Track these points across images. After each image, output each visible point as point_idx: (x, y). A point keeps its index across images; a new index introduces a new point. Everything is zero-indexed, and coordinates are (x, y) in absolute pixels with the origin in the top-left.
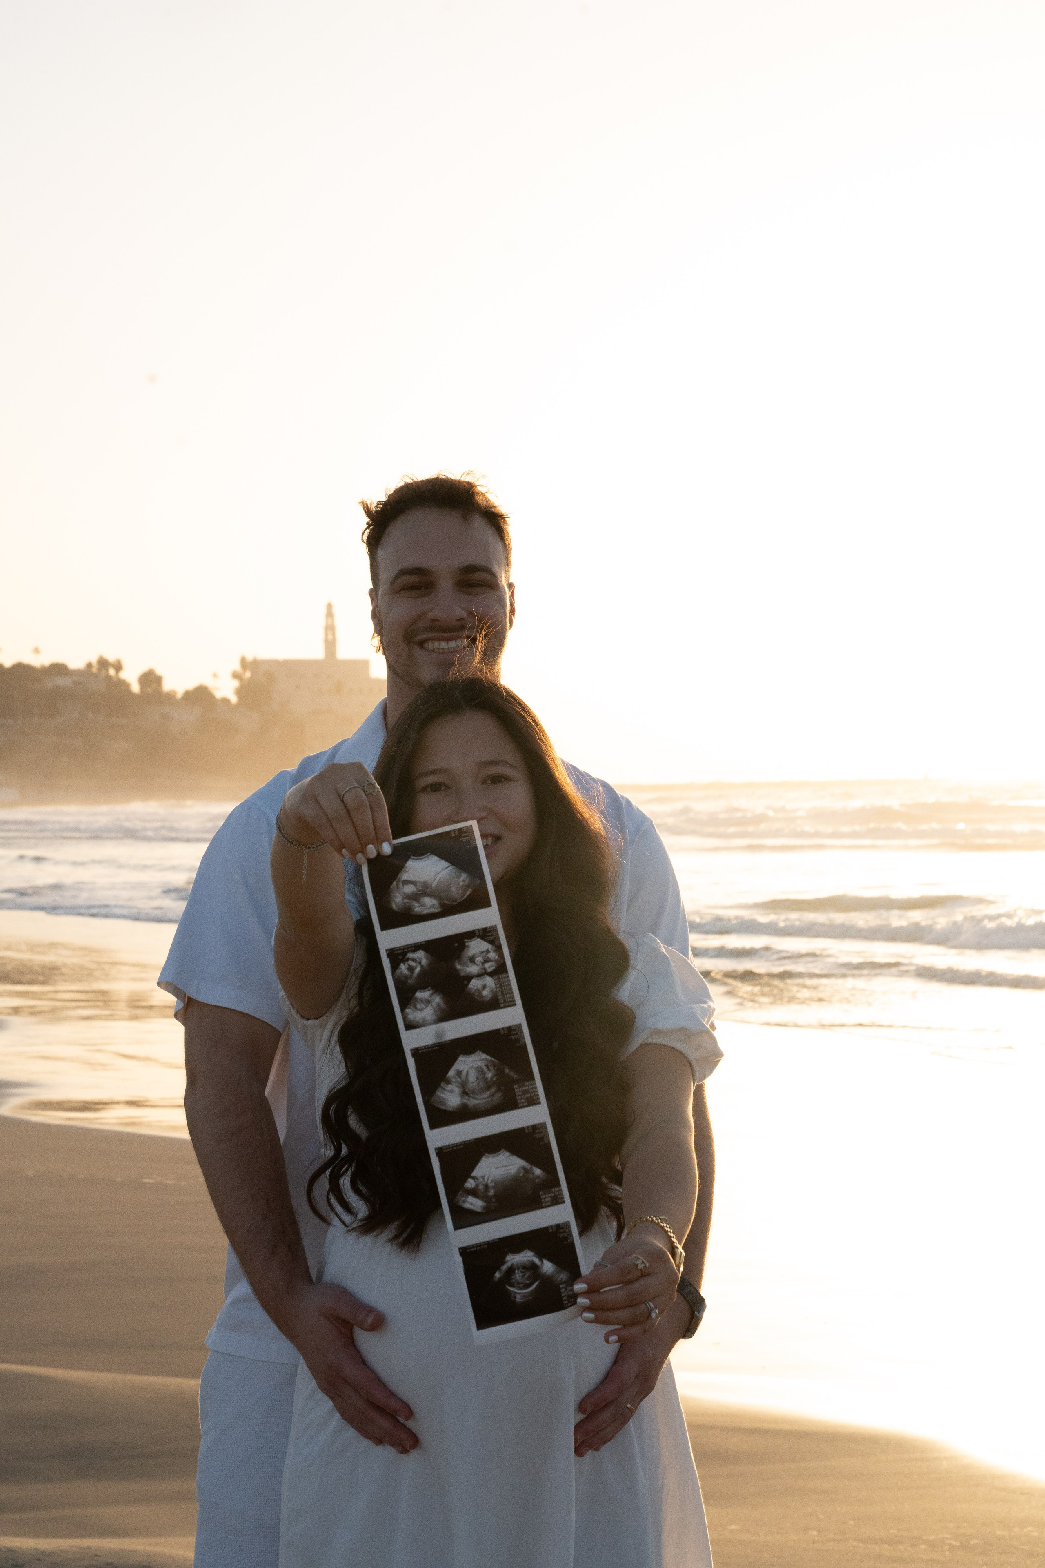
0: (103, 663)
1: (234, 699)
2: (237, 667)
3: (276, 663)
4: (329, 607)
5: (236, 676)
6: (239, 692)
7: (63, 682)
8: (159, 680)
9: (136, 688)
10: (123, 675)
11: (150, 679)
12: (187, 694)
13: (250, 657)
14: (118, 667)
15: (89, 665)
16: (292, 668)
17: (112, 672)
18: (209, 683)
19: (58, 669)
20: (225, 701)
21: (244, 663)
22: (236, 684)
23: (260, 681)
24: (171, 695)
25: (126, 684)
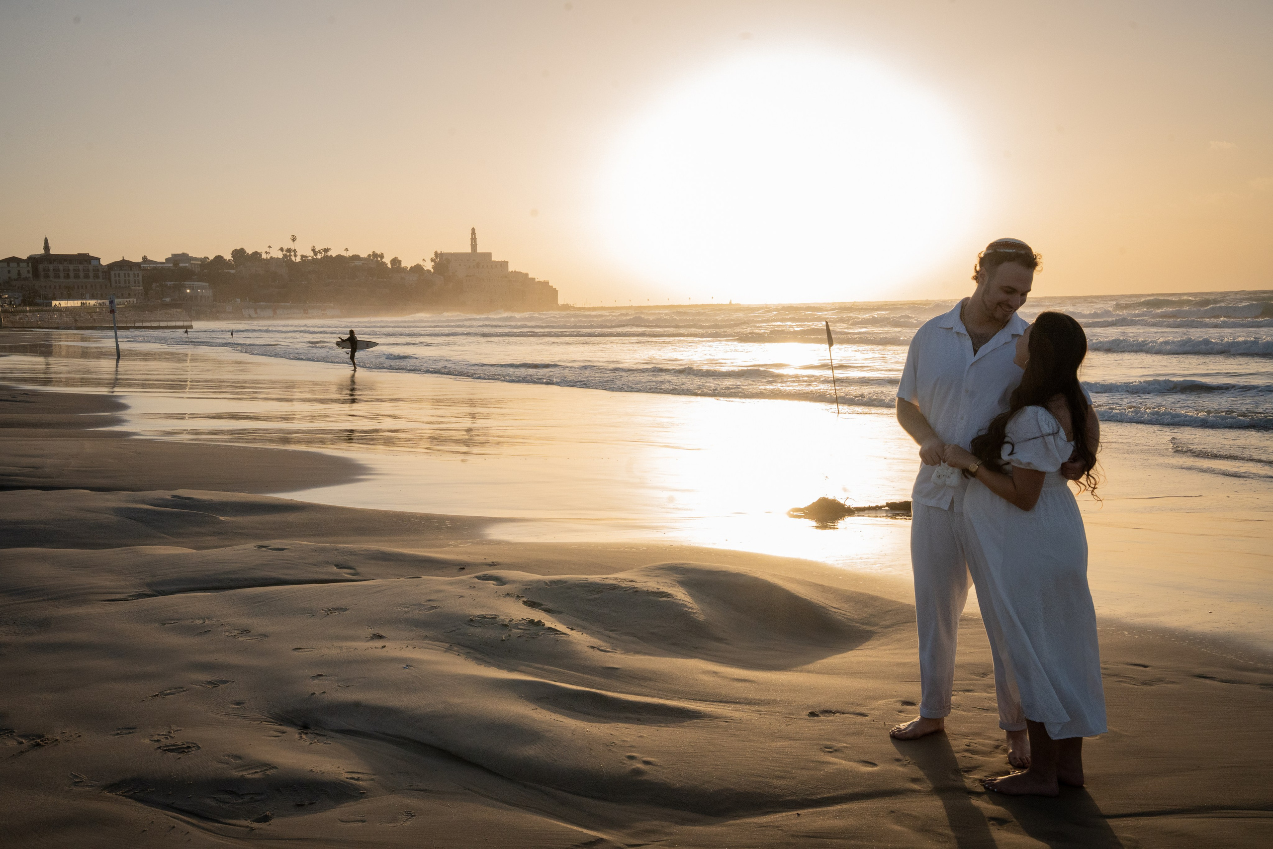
0: (375, 255)
1: (432, 271)
2: (433, 256)
3: (450, 254)
4: (473, 230)
5: (432, 260)
6: (434, 268)
7: (357, 263)
8: (400, 262)
9: (389, 266)
10: (383, 260)
11: (395, 261)
12: (411, 267)
13: (439, 252)
14: (382, 256)
15: (369, 255)
16: (457, 256)
17: (379, 259)
18: (422, 263)
19: (356, 257)
20: (428, 271)
21: (436, 254)
22: (433, 263)
23: (443, 261)
24: (405, 269)
25: (385, 264)
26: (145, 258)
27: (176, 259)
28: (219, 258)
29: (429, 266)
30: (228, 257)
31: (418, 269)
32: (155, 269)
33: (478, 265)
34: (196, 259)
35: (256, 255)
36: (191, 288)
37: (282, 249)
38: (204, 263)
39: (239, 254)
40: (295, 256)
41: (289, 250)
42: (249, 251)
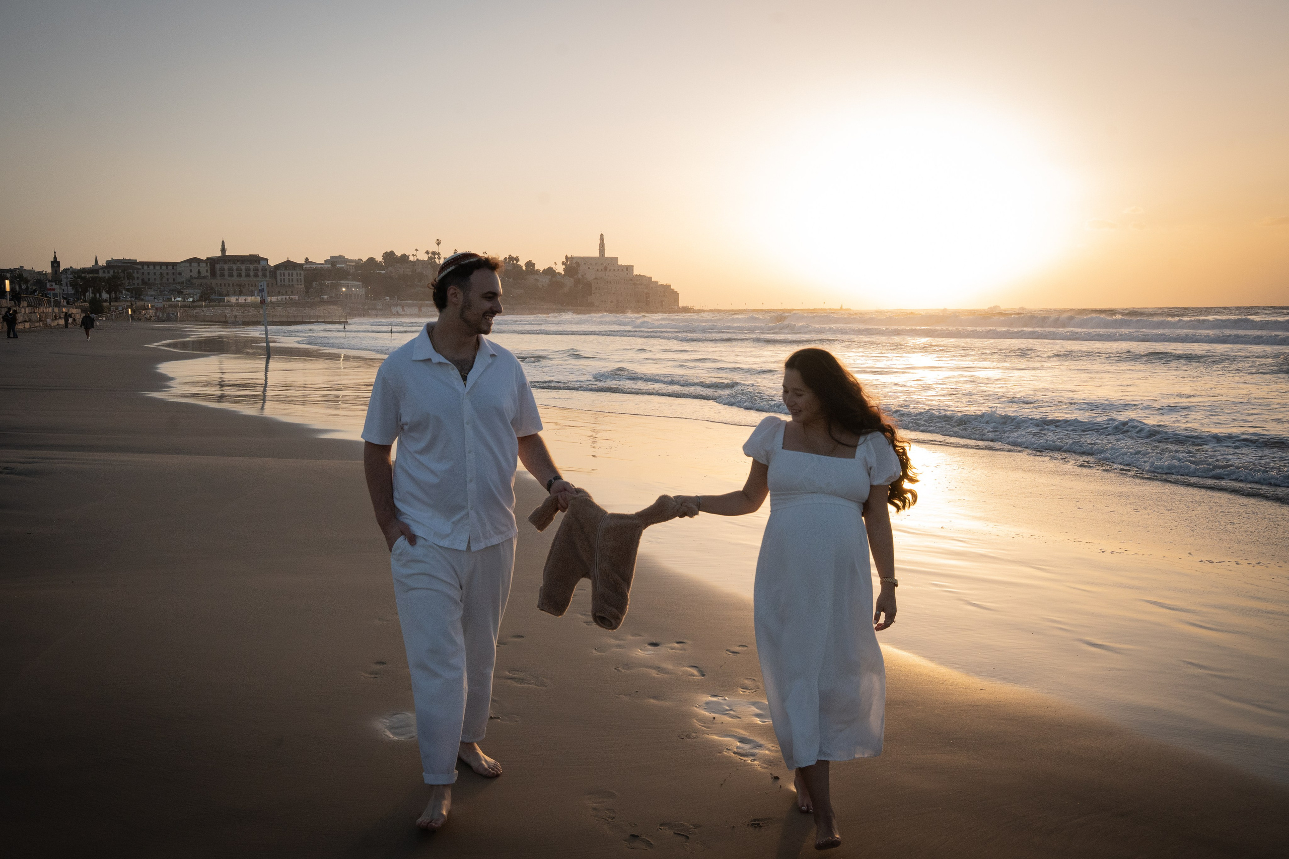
0: (511, 258)
1: (563, 273)
2: (564, 260)
3: (580, 258)
4: (602, 235)
5: (563, 263)
6: (564, 270)
8: (534, 264)
9: (524, 268)
10: (519, 263)
11: (530, 264)
12: (544, 270)
13: (569, 256)
14: (517, 259)
15: (505, 259)
16: (586, 260)
17: (515, 262)
18: (553, 266)
20: (559, 273)
21: (567, 257)
22: (564, 267)
23: (573, 265)
24: (538, 271)
25: (520, 267)
26: (307, 259)
27: (334, 261)
28: (371, 260)
29: (560, 269)
30: (379, 258)
31: (550, 271)
32: (316, 269)
33: (605, 269)
34: (351, 261)
35: (405, 257)
36: (347, 286)
37: (427, 252)
38: (358, 264)
39: (389, 256)
40: (439, 258)
41: (434, 253)
42: (398, 254)
